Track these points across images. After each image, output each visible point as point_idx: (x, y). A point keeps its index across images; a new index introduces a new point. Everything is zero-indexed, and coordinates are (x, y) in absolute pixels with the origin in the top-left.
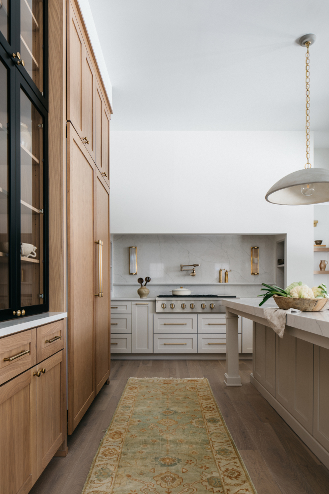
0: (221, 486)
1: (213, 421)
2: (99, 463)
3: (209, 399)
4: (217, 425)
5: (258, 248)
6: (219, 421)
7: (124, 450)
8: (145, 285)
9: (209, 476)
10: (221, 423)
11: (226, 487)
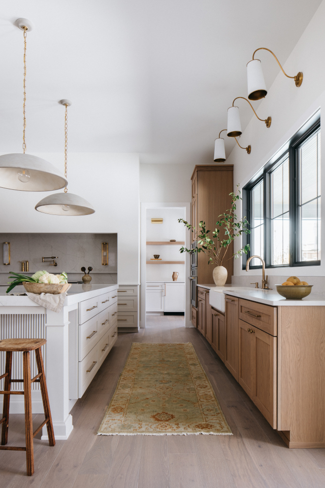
0: (195, 390)
1: (194, 365)
2: (122, 382)
3: (192, 354)
4: (196, 366)
5: (106, 244)
6: (197, 365)
7: (136, 377)
8: (88, 273)
9: (188, 387)
10: (199, 365)
11: (197, 391)
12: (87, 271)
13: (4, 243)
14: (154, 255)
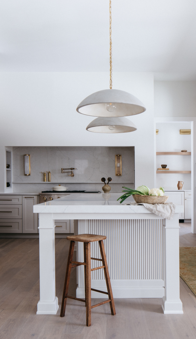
5: (120, 155)
8: (108, 183)
12: (107, 182)
13: (26, 155)
14: (162, 165)
